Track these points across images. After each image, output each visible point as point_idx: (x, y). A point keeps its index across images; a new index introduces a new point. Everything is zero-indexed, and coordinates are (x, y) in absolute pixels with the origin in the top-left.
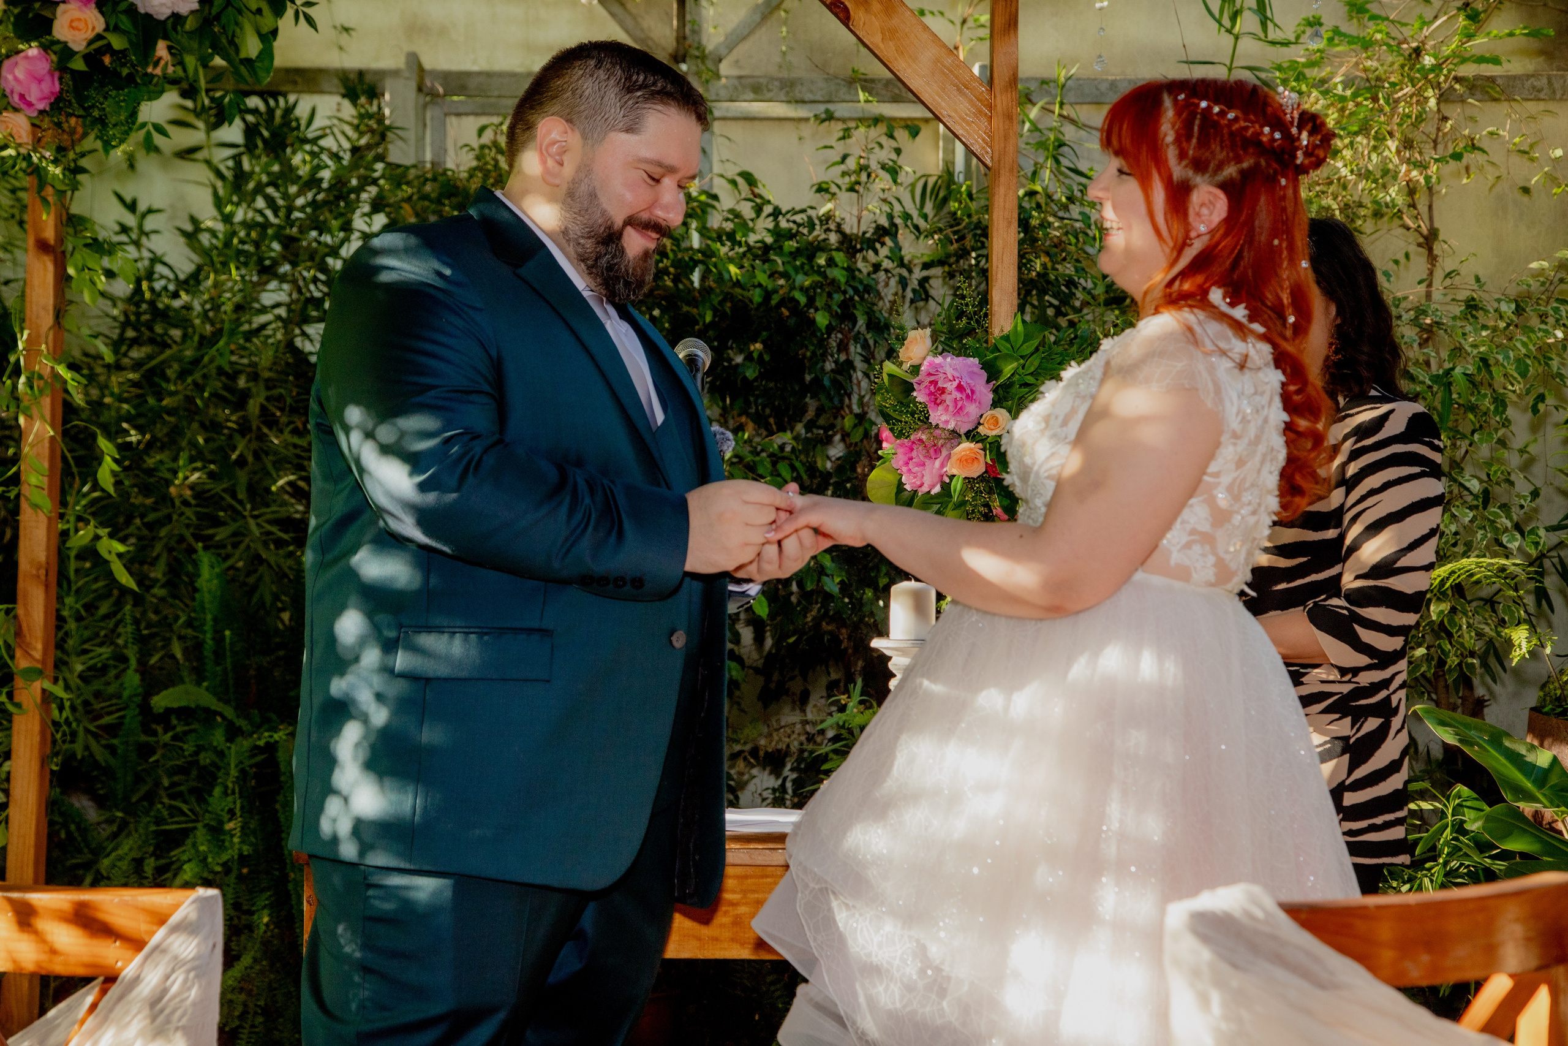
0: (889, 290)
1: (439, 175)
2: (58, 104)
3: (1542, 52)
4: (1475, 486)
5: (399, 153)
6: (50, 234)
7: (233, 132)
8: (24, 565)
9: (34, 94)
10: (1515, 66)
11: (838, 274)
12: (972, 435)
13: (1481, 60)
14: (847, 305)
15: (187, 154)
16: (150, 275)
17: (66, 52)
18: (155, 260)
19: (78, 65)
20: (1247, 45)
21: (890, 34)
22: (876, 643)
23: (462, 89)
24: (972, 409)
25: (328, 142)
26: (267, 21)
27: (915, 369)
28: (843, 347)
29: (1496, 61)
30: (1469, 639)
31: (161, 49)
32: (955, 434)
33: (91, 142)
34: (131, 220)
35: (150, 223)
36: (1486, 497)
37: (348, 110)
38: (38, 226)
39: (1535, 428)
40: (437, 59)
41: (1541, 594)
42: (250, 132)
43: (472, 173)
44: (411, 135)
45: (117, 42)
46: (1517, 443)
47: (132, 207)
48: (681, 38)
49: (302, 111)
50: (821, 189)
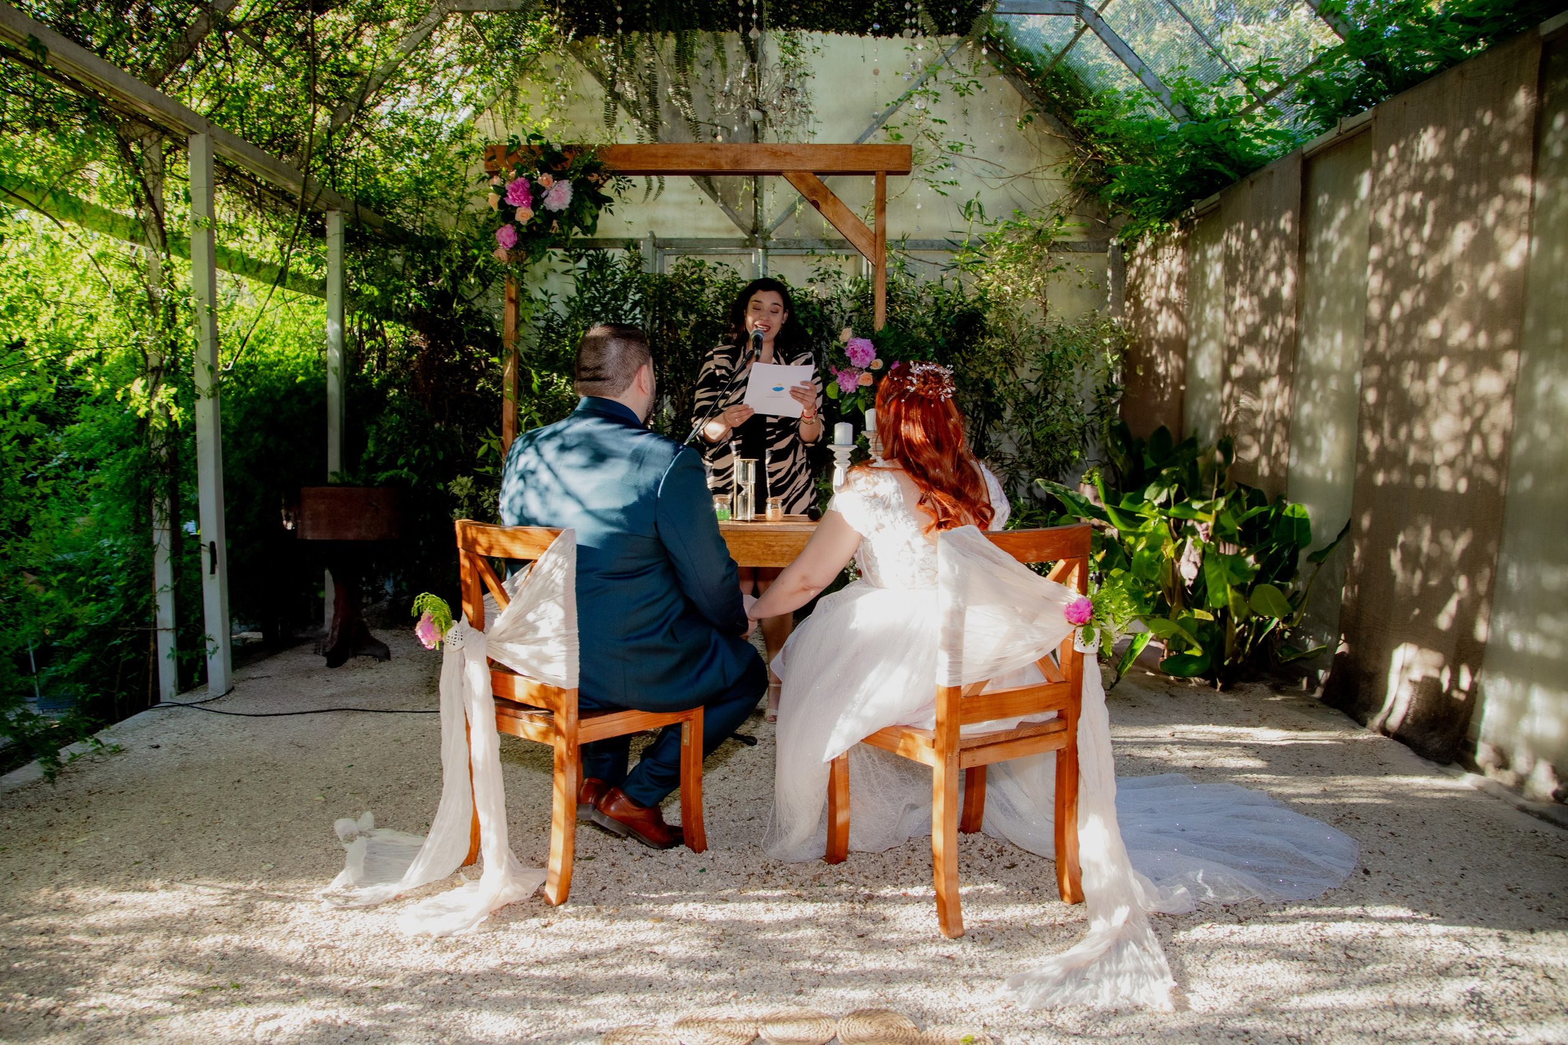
0: (836, 320)
1: (661, 276)
2: (516, 246)
3: (1086, 233)
4: (1061, 397)
5: (645, 268)
6: (513, 296)
7: (583, 263)
8: (505, 422)
9: (508, 242)
10: (1076, 238)
11: (817, 313)
12: (868, 370)
13: (1065, 234)
14: (820, 326)
15: (566, 273)
16: (552, 320)
17: (519, 225)
18: (555, 313)
19: (524, 230)
20: (976, 226)
21: (835, 213)
22: (829, 447)
23: (670, 246)
24: (868, 359)
25: (620, 266)
26: (594, 212)
27: (845, 344)
28: (819, 342)
29: (1069, 235)
30: (1057, 456)
31: (555, 223)
32: (861, 369)
33: (529, 260)
34: (545, 298)
35: (552, 299)
36: (1065, 402)
37: (627, 254)
38: (509, 292)
39: (1083, 375)
40: (661, 234)
41: (1084, 440)
42: (590, 263)
43: (674, 275)
44: (650, 261)
45: (539, 221)
46: (1076, 382)
47: (546, 293)
48: (755, 224)
49: (609, 255)
50: (811, 281)
